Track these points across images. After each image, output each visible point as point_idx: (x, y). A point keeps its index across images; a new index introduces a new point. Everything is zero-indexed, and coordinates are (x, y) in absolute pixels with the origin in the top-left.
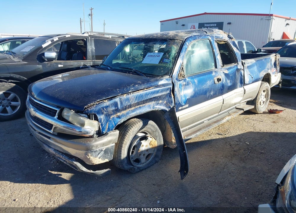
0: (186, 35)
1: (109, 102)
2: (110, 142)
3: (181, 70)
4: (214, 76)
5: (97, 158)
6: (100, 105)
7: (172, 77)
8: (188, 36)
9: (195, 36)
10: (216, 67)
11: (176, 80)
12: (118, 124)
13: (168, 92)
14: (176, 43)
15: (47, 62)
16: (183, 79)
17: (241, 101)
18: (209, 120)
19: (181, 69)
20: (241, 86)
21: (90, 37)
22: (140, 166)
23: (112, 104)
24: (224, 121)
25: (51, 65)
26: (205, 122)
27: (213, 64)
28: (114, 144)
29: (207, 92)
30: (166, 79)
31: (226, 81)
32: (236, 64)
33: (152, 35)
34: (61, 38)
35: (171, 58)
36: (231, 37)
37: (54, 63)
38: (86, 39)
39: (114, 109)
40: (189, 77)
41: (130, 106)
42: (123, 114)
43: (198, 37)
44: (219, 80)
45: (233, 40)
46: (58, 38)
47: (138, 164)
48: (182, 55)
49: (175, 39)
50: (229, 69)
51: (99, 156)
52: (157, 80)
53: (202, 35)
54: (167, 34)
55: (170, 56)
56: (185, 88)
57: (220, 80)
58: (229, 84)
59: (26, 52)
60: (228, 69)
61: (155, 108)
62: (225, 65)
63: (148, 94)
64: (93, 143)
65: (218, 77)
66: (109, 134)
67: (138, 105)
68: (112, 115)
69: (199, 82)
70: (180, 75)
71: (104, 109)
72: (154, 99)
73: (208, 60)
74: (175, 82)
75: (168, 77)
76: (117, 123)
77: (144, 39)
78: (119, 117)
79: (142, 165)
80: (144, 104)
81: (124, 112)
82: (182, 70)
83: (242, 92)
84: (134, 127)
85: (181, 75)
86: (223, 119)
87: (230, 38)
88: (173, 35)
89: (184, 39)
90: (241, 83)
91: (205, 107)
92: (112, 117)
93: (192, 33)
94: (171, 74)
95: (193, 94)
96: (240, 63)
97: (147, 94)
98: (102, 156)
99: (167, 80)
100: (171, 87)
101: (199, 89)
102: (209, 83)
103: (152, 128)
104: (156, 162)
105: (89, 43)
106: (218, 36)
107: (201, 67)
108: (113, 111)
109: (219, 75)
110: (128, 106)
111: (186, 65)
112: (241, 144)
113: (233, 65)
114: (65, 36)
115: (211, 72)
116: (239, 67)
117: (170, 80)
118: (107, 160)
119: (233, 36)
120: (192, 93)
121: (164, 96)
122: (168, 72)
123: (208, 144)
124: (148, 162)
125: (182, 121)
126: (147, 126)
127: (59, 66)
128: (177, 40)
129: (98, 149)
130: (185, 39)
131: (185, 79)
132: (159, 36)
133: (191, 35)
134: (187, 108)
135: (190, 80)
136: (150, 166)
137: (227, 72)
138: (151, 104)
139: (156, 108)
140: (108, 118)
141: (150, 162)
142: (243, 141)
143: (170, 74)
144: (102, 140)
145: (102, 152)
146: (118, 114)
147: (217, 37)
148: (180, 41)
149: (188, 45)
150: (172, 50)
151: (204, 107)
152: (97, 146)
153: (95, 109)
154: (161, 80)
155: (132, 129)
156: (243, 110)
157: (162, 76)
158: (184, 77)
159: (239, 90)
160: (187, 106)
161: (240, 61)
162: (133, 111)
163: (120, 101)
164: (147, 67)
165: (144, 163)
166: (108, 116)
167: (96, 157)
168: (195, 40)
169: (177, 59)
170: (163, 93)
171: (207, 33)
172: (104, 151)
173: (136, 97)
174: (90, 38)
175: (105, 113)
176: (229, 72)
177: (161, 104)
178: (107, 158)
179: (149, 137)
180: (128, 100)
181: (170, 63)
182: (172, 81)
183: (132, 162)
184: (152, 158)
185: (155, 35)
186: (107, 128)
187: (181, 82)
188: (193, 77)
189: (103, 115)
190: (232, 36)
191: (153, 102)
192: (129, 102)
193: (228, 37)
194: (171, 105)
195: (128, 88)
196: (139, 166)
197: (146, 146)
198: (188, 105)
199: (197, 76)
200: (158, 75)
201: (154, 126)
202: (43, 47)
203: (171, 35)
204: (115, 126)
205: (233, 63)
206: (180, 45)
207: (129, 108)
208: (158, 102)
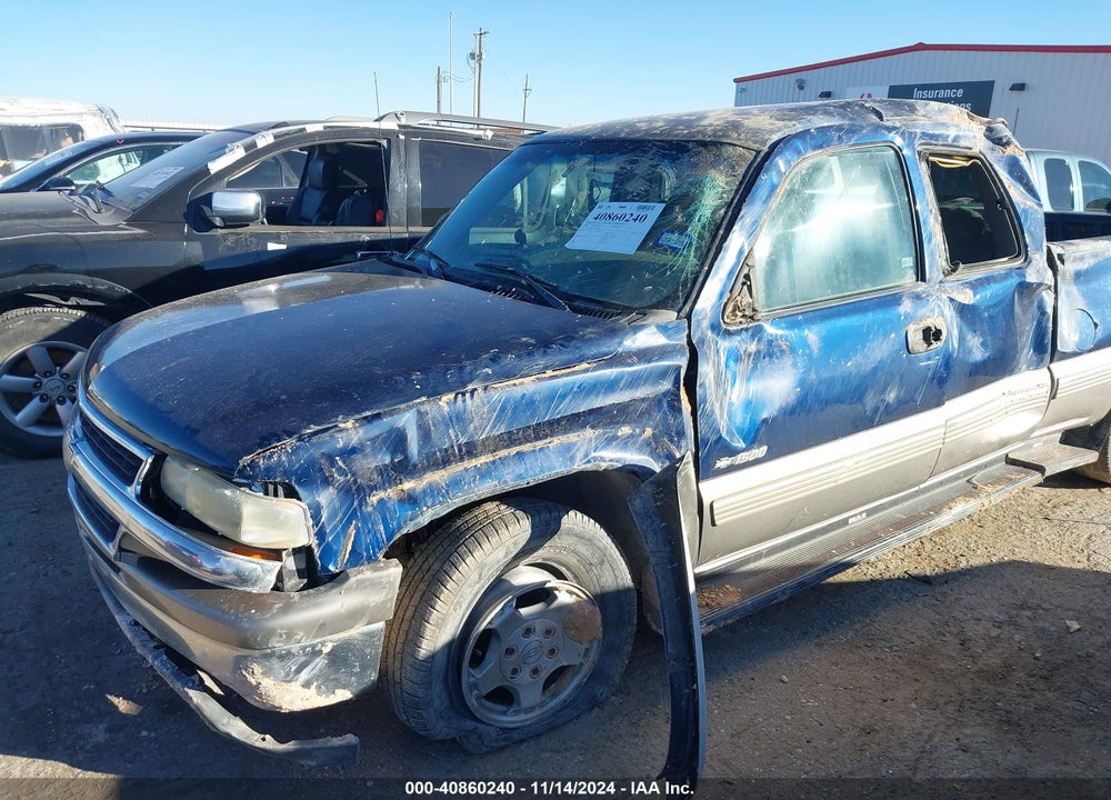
0: (781, 123)
1: (361, 431)
2: (354, 616)
3: (739, 285)
4: (907, 315)
5: (296, 686)
6: (313, 445)
7: (689, 317)
8: (787, 132)
9: (821, 130)
10: (921, 274)
11: (709, 333)
12: (405, 531)
13: (667, 385)
14: (725, 160)
15: (224, 231)
16: (747, 330)
17: (1033, 430)
18: (870, 513)
19: (741, 279)
20: (1038, 365)
21: (404, 134)
22: (511, 719)
23: (378, 437)
24: (945, 519)
25: (236, 241)
26: (850, 521)
27: (909, 261)
28: (381, 625)
29: (865, 391)
30: (658, 327)
31: (962, 339)
32: (1018, 263)
33: (630, 125)
34: (285, 135)
35: (694, 229)
36: (1001, 139)
37: (253, 235)
38: (389, 141)
39: (387, 460)
40: (777, 320)
41: (470, 450)
42: (430, 485)
43: (840, 137)
44: (931, 335)
45: (1009, 151)
46: (275, 137)
47: (504, 713)
48: (748, 215)
49: (722, 144)
50: (982, 284)
51: (304, 675)
52: (614, 332)
53: (862, 128)
54: (696, 120)
55: (690, 217)
56: (755, 368)
57: (937, 335)
58: (978, 354)
59: (148, 190)
60: (975, 286)
61: (595, 459)
62: (961, 266)
63: (563, 397)
64: (274, 616)
65: (929, 323)
66: (353, 580)
67: (508, 447)
68: (373, 488)
69: (829, 344)
70: (734, 310)
71: (332, 463)
72: (591, 418)
73: (884, 242)
74: (702, 341)
75: (669, 316)
76: (400, 528)
77: (595, 141)
78: (411, 500)
79: (523, 717)
80: (541, 439)
81: (438, 477)
82: (744, 284)
83: (1039, 391)
84: (486, 546)
85: (736, 308)
86: (937, 508)
87: (999, 142)
88: (718, 123)
89: (764, 143)
90: (1039, 347)
91: (857, 459)
92: (374, 499)
93: (809, 117)
94: (685, 303)
95: (792, 399)
96: (1039, 259)
97: (553, 397)
98: (316, 678)
99: (663, 329)
100: (683, 362)
101: (825, 375)
102: (879, 350)
103: (582, 549)
104: (595, 703)
105: (399, 155)
106: (937, 132)
107: (846, 273)
108: (382, 471)
109: (933, 310)
110: (460, 450)
111: (767, 264)
112: (1017, 638)
113: (1001, 265)
114: (304, 129)
115: (895, 300)
116: (1031, 278)
117: (678, 329)
118: (343, 695)
119: (1009, 134)
120: (788, 395)
121: (644, 405)
122: (676, 291)
123: (858, 626)
124: (553, 704)
125: (728, 524)
126: (556, 541)
127: (272, 246)
128: (731, 149)
129: (295, 648)
130: (769, 143)
131: (758, 331)
132: (657, 129)
133: (800, 128)
134: (757, 462)
135: (780, 332)
136: (560, 721)
137: (967, 297)
138: (576, 439)
139: (603, 460)
140: (356, 503)
141: (565, 705)
142: (1027, 623)
143: (681, 301)
144: (315, 606)
145: (320, 662)
146: (408, 485)
147: (933, 136)
148: (745, 151)
149: (783, 170)
150: (702, 192)
151: (847, 458)
152: (290, 635)
153: (290, 461)
154: (636, 329)
155: (478, 554)
156: (1041, 469)
157: (643, 312)
158: (752, 317)
159: (1027, 382)
160: (761, 451)
161: (1039, 249)
162: (484, 473)
163: (420, 427)
164: (583, 266)
165: (533, 709)
166: (354, 493)
167: (290, 681)
168: (820, 147)
169: (721, 232)
170: (640, 393)
171: (881, 118)
172: (329, 654)
173: (503, 409)
174: (402, 137)
175: (342, 479)
176: (978, 297)
177: (626, 443)
178: (344, 687)
179: (563, 592)
180: (458, 419)
181: (689, 251)
182: (689, 336)
183: (472, 702)
184: (577, 688)
185: (644, 126)
186: (349, 548)
187: (735, 341)
188: (800, 317)
189: (331, 489)
190: (1006, 133)
191: (589, 433)
192: (464, 432)
193: (988, 138)
194: (679, 447)
195: (468, 369)
196: (509, 719)
197: (548, 632)
198: (766, 447)
199: (818, 313)
200: (628, 308)
201: (590, 541)
202: (212, 172)
203: (712, 125)
204: (388, 540)
205: (1006, 259)
206: (741, 171)
207: (462, 459)
208: (610, 432)
